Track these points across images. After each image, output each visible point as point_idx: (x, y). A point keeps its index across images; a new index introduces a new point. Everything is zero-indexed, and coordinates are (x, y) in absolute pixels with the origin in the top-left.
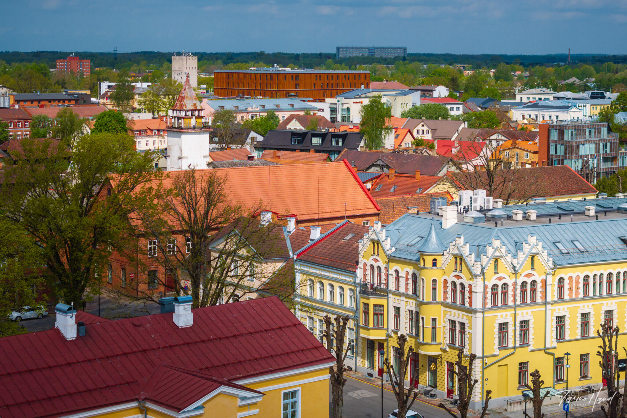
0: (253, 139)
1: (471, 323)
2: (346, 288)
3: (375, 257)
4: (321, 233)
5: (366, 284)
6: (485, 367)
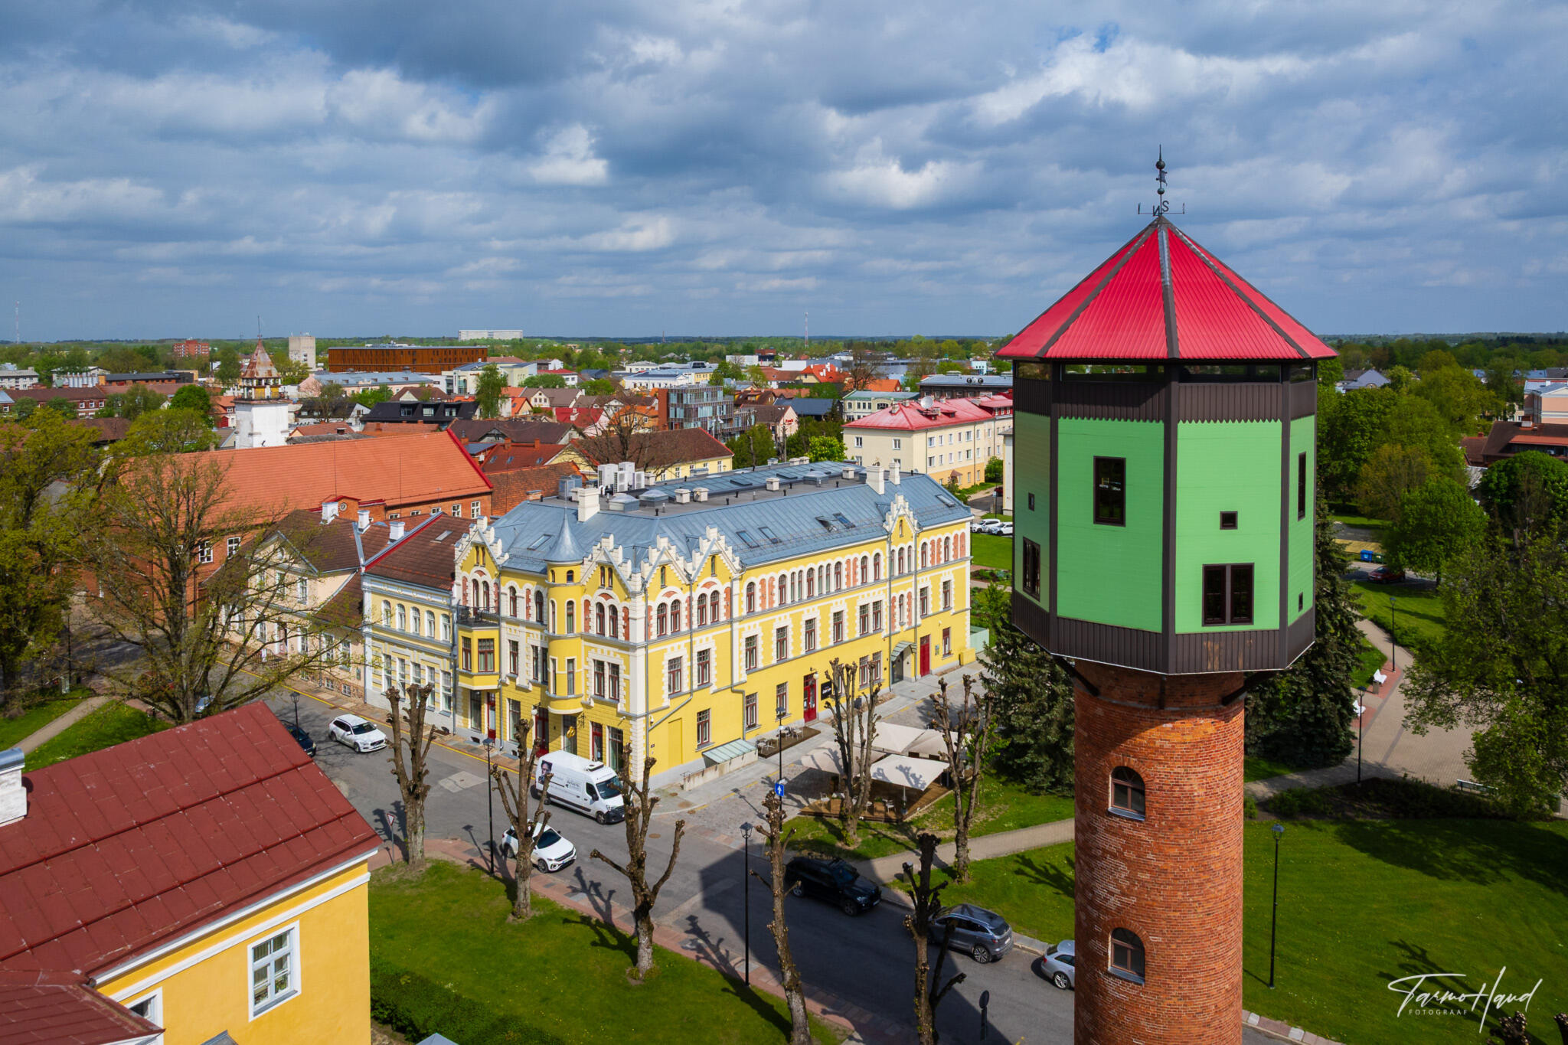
0: (359, 412)
1: (627, 663)
2: (438, 613)
3: (479, 568)
4: (406, 530)
5: (467, 608)
6: (650, 727)
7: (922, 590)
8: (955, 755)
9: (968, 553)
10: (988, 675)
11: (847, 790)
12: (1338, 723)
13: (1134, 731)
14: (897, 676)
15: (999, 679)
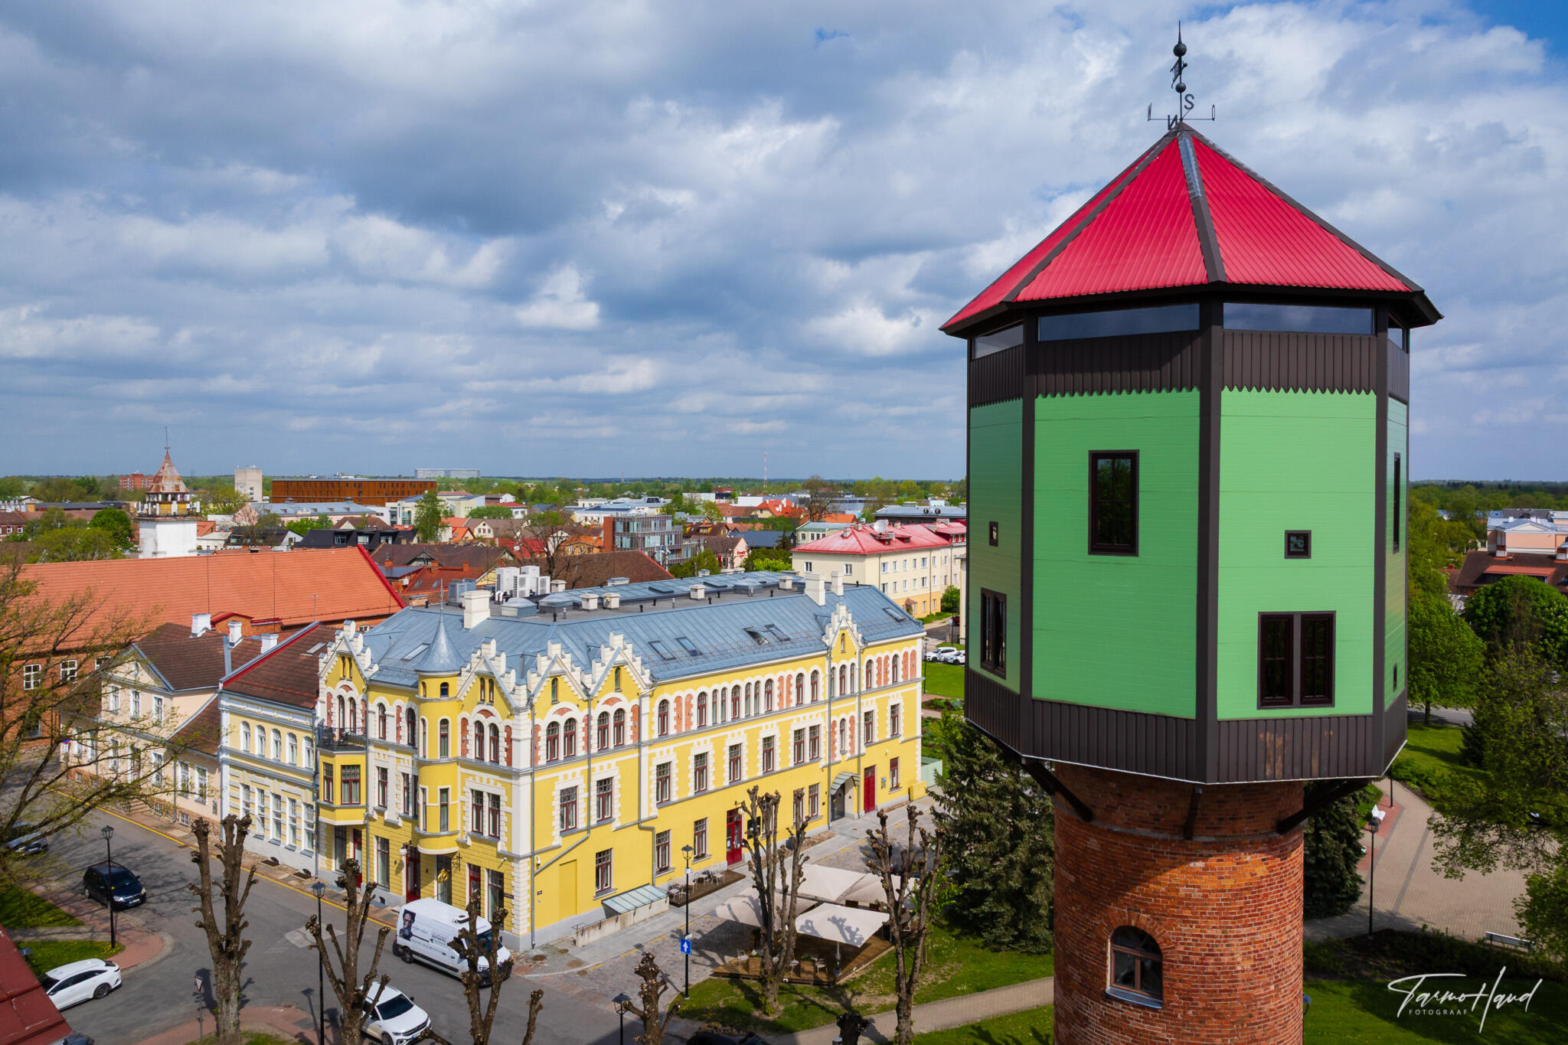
0: (291, 539)
1: (509, 794)
2: (301, 736)
3: (345, 682)
4: (279, 641)
5: (331, 730)
6: (536, 871)
7: (867, 714)
8: (897, 904)
9: (919, 674)
10: (940, 810)
11: (766, 947)
12: (1342, 865)
13: (1146, 873)
14: (837, 811)
15: (953, 814)
